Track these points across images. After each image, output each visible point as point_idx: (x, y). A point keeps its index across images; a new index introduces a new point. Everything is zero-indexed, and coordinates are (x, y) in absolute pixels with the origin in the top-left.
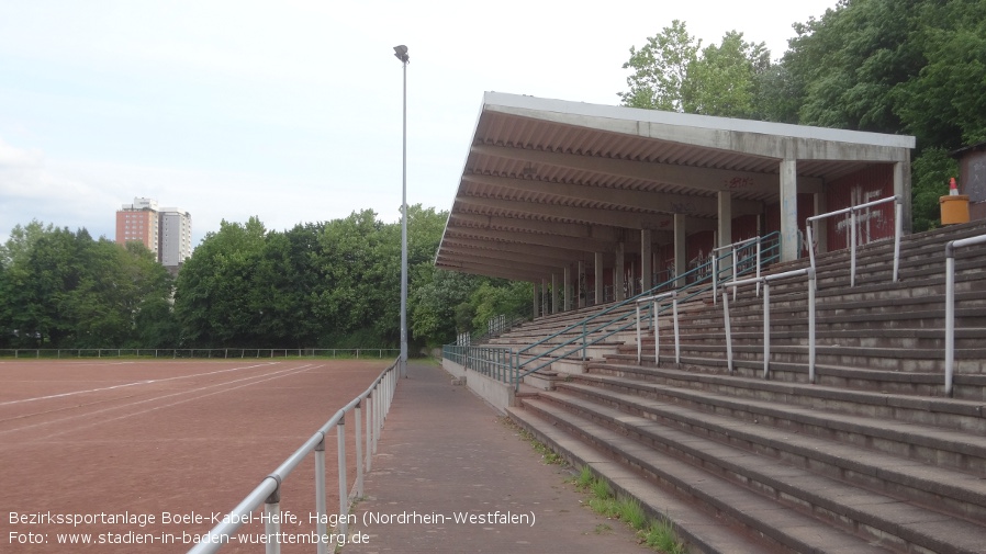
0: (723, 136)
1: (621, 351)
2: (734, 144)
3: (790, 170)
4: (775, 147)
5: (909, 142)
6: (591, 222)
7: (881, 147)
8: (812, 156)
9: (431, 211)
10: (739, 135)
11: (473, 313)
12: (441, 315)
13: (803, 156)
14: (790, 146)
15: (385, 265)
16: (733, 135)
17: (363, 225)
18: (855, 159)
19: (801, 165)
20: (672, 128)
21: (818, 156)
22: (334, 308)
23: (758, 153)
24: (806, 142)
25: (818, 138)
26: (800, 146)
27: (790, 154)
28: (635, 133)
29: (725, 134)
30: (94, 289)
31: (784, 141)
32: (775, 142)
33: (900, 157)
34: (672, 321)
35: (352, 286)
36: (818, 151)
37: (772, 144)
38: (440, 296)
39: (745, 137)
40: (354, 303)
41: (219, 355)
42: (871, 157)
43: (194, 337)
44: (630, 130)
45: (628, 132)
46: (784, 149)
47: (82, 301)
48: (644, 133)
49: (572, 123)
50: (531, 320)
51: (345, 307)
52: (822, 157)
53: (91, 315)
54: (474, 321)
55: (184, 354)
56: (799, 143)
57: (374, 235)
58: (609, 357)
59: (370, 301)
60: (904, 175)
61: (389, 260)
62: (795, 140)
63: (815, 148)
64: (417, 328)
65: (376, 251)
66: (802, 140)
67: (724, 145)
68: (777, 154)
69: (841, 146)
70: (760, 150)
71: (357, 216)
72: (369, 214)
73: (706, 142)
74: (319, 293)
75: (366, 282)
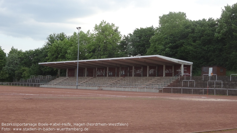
5: (192, 63)
10: (179, 61)
13: (184, 64)
20: (173, 60)
24: (184, 63)
33: (191, 65)
38: (10, 69)
42: (189, 65)
48: (171, 61)
60: (192, 67)
67: (178, 62)
73: (176, 62)
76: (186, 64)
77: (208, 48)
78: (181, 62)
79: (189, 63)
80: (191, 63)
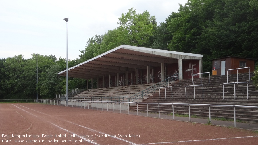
0: (168, 54)
1: (149, 97)
2: (170, 56)
3: (180, 61)
5: (202, 56)
6: (120, 66)
7: (197, 57)
9: (43, 56)
10: (171, 54)
11: (61, 88)
12: (50, 89)
13: (183, 59)
14: (181, 56)
15: (28, 73)
17: (19, 59)
18: (192, 59)
20: (159, 53)
21: (186, 58)
22: (9, 86)
24: (184, 56)
26: (182, 56)
27: (181, 58)
28: (152, 53)
31: (179, 55)
33: (200, 59)
34: (159, 91)
35: (16, 79)
38: (50, 83)
40: (16, 85)
42: (195, 59)
44: (151, 53)
46: (179, 57)
48: (153, 53)
49: (140, 51)
50: (86, 90)
51: (13, 86)
54: (62, 90)
57: (22, 63)
58: (147, 98)
59: (22, 84)
60: (201, 62)
61: (29, 71)
64: (42, 93)
65: (24, 68)
67: (168, 56)
69: (190, 57)
70: (175, 57)
71: (16, 57)
72: (20, 56)
73: (165, 55)
74: (4, 81)
75: (20, 78)
76: (188, 58)
77: (239, 27)
78: (177, 55)
79: (194, 57)
80: (199, 56)
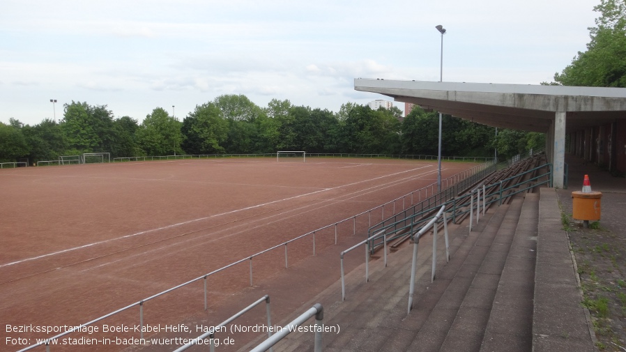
0: (509, 98)
2: (516, 103)
3: (560, 120)
4: (549, 104)
8: (580, 108)
10: (521, 96)
12: (511, 144)
14: (561, 102)
16: (516, 97)
19: (570, 115)
22: (465, 138)
23: (535, 108)
25: (586, 95)
27: (561, 108)
28: (446, 99)
29: (510, 96)
30: (370, 130)
31: (557, 99)
32: (549, 100)
36: (586, 105)
37: (547, 101)
39: (525, 98)
41: (416, 158)
43: (407, 150)
45: (441, 98)
46: (556, 105)
47: (365, 135)
48: (452, 98)
51: (470, 137)
52: (588, 109)
53: (369, 140)
55: (402, 157)
56: (570, 100)
62: (566, 98)
63: (583, 102)
66: (572, 97)
67: (509, 104)
68: (551, 109)
73: (496, 102)
74: (459, 131)
